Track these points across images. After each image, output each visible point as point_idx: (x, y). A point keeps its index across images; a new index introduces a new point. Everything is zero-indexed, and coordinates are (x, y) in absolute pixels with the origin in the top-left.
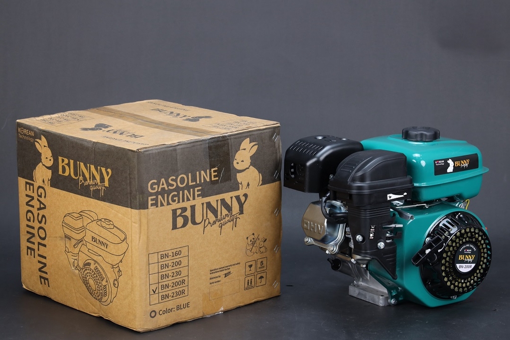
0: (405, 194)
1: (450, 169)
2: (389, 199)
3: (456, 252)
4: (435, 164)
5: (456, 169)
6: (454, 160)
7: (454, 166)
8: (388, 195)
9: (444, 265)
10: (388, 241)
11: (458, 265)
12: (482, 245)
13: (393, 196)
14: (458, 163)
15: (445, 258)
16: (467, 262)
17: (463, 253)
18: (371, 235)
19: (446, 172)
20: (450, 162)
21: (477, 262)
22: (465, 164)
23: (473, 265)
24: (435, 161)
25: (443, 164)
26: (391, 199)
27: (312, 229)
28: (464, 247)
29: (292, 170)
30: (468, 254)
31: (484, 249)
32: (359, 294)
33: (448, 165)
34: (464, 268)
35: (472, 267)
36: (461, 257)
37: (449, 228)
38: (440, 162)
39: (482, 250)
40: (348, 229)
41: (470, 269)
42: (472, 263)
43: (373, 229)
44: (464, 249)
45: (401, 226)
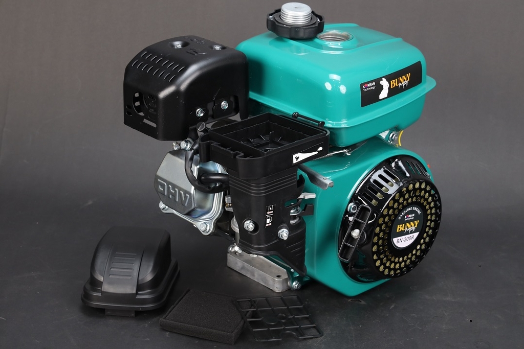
0: (320, 149)
1: (384, 94)
2: (295, 161)
3: (393, 222)
4: (362, 89)
5: (393, 92)
6: (389, 78)
7: (389, 88)
8: (294, 156)
9: (377, 244)
10: (292, 222)
11: (395, 240)
12: (429, 203)
13: (302, 156)
14: (394, 83)
15: (378, 235)
16: (408, 233)
17: (403, 222)
18: (268, 221)
19: (378, 100)
20: (384, 83)
21: (421, 229)
22: (404, 81)
23: (416, 235)
24: (362, 85)
25: (374, 88)
26: (299, 160)
27: (171, 196)
28: (405, 212)
29: (137, 104)
30: (409, 221)
31: (431, 208)
32: (243, 268)
33: (381, 88)
34: (402, 242)
35: (415, 238)
36: (400, 228)
37: (382, 186)
38: (369, 85)
39: (429, 211)
40: (228, 199)
41: (412, 241)
42: (415, 232)
43: (270, 211)
44: (405, 215)
45: (313, 196)
